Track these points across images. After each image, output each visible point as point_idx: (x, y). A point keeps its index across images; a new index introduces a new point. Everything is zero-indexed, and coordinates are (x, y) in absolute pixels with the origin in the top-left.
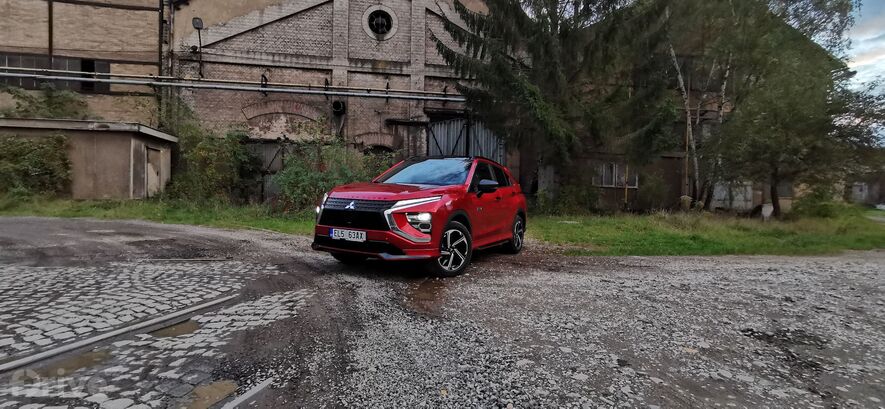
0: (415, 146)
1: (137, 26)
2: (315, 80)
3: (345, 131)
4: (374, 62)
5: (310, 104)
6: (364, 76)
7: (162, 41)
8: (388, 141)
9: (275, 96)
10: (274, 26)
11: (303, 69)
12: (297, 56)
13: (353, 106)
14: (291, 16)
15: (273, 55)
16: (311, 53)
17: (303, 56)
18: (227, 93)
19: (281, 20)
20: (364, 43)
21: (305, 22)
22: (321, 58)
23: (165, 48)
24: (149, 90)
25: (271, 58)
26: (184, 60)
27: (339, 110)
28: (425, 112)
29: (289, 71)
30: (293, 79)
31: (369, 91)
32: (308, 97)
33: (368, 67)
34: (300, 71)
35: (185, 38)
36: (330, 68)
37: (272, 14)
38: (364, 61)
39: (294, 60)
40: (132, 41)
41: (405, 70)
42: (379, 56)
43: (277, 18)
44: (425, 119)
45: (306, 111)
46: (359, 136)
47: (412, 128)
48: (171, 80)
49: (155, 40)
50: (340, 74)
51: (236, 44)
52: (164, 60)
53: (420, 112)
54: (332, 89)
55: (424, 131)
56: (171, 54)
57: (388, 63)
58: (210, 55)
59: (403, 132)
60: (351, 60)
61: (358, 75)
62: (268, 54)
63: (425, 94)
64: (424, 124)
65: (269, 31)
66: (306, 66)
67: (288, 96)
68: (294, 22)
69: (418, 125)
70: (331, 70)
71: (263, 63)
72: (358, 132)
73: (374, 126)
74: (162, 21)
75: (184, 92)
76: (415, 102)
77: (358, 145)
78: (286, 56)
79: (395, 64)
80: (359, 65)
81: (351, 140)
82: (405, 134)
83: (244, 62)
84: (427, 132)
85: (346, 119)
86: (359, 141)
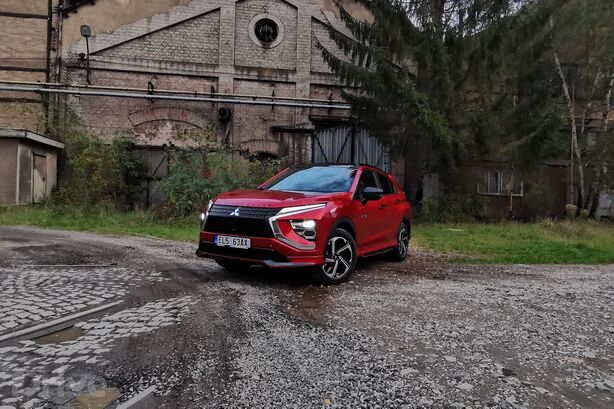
0: (300, 153)
1: (26, 34)
2: (202, 87)
3: (231, 138)
4: (260, 70)
5: (197, 111)
6: (250, 83)
7: (50, 49)
8: (273, 148)
9: (161, 103)
10: (161, 33)
11: (190, 76)
12: (184, 63)
13: (239, 114)
14: (178, 24)
15: (160, 62)
16: (200, 60)
17: (188, 63)
18: (114, 99)
19: (167, 28)
20: (251, 51)
21: (193, 30)
22: (207, 65)
23: (53, 55)
24: (37, 97)
25: (157, 65)
26: (72, 67)
27: (225, 117)
28: (310, 119)
29: (175, 78)
30: (179, 85)
31: (254, 98)
32: (193, 104)
33: (254, 75)
34: (186, 79)
35: (72, 45)
36: (216, 75)
37: (159, 22)
38: (250, 69)
39: (181, 67)
40: (21, 48)
41: (291, 78)
42: (265, 64)
43: (165, 25)
44: (310, 126)
45: (192, 118)
46: (244, 143)
47: (297, 135)
48: (59, 87)
49: (43, 48)
50: (226, 81)
51: (124, 51)
52: (52, 66)
53: (306, 119)
54: (218, 96)
55: (309, 138)
56: (59, 61)
57: (274, 70)
58: (97, 62)
59: (288, 139)
60: (237, 68)
61: (244, 82)
62: (154, 61)
63: (310, 102)
64: (310, 132)
65: (155, 39)
66: (192, 74)
67: (174, 104)
68: (181, 30)
69: (303, 132)
70: (217, 78)
71: (149, 70)
72: (243, 139)
73: (260, 133)
74: (50, 29)
75: (71, 99)
76: (301, 109)
77: (244, 152)
78: (172, 63)
79: (282, 71)
80: (245, 73)
81: (236, 148)
82: (291, 141)
83: (131, 69)
84: (312, 139)
85: (232, 126)
86: (244, 148)
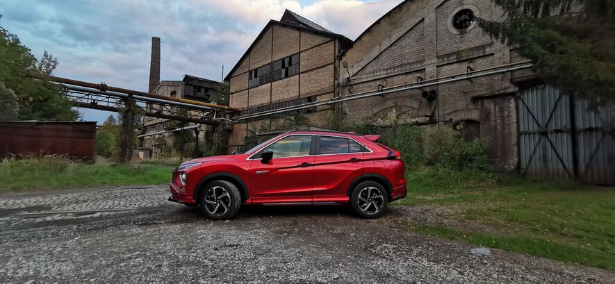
0: (502, 118)
1: (325, 75)
2: (412, 79)
3: (437, 112)
4: (458, 53)
5: (412, 97)
6: (451, 66)
7: (335, 79)
8: (474, 115)
9: (388, 96)
10: (388, 51)
11: (406, 74)
12: (401, 66)
13: (442, 93)
14: (397, 41)
15: (387, 70)
16: (410, 61)
17: (405, 65)
18: (364, 100)
19: (391, 45)
20: (451, 40)
21: (407, 40)
22: (417, 63)
23: (336, 82)
24: (327, 107)
25: (386, 72)
26: (344, 87)
27: (430, 96)
28: (512, 81)
29: (397, 77)
30: (398, 83)
31: (453, 77)
32: (409, 92)
33: (453, 59)
34: (404, 76)
35: (344, 75)
36: (423, 68)
37: (387, 44)
38: (449, 55)
39: (400, 69)
40: (324, 83)
41: (488, 51)
42: (463, 46)
43: (389, 45)
44: (513, 89)
45: (409, 103)
46: (448, 114)
47: (498, 100)
48: (339, 99)
49: (332, 80)
50: (431, 69)
51: (367, 70)
52: (337, 89)
53: (507, 84)
54: (425, 82)
55: (512, 100)
56: (339, 84)
57: (471, 49)
58: (355, 80)
59: (490, 105)
60: (438, 57)
61: (446, 67)
62: (384, 70)
63: (511, 66)
64: (513, 94)
65: (385, 55)
66: (407, 71)
67: (397, 95)
68: (400, 43)
69: (505, 96)
70: (424, 69)
71: (381, 77)
72: (447, 112)
73: (461, 104)
74: (335, 68)
75: (345, 104)
76: (501, 76)
77: (448, 121)
78: (394, 68)
79: (478, 48)
80: (446, 59)
81: (441, 119)
82: (492, 106)
83: (371, 79)
84: (516, 100)
85: (437, 103)
86: (448, 118)
